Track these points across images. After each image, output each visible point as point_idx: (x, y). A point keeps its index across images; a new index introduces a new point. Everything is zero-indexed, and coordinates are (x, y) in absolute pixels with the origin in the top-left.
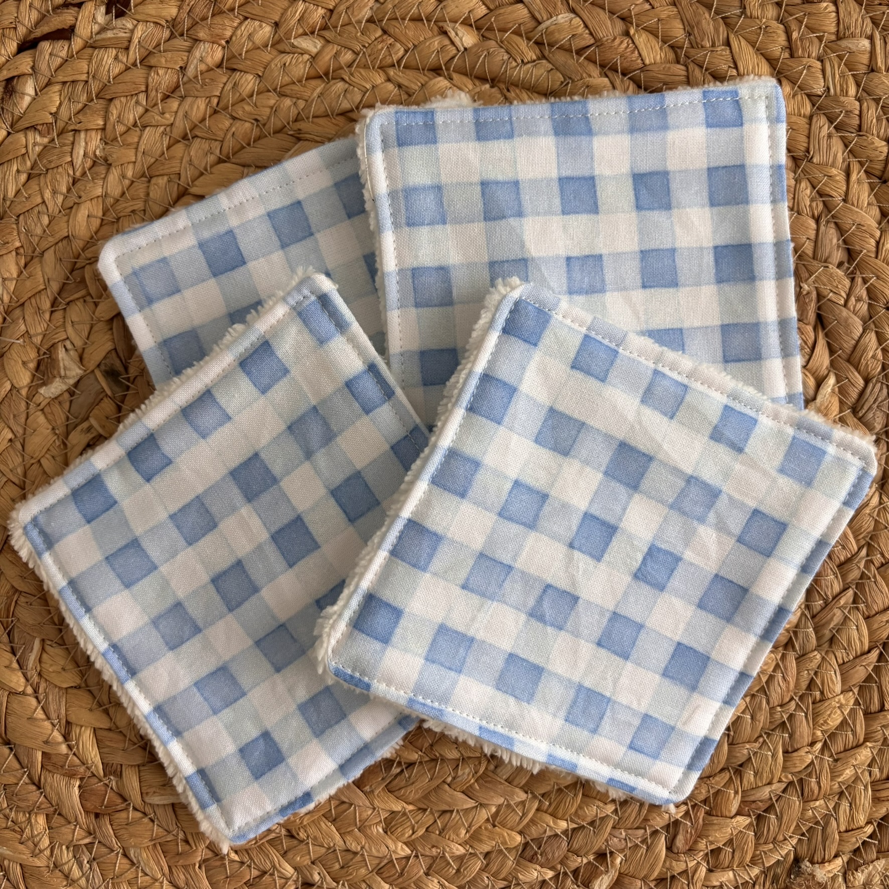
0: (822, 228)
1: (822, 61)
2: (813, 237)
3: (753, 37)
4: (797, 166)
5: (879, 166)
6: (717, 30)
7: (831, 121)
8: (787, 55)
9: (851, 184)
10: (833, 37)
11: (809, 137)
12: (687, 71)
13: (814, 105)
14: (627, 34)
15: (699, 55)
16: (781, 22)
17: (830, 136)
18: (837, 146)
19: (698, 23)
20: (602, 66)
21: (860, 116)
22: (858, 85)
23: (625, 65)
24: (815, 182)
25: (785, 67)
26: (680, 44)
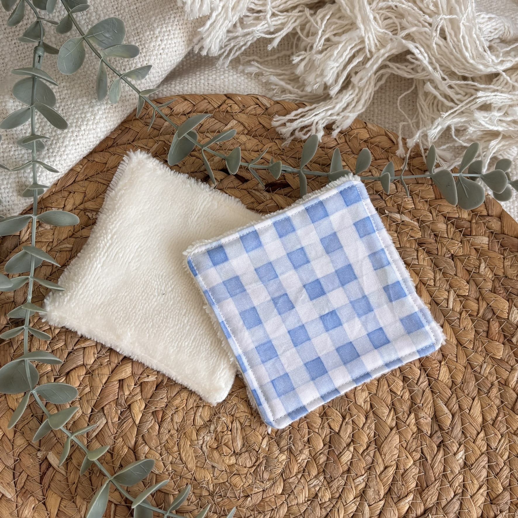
0: (455, 500)
1: (502, 437)
2: (449, 500)
3: (484, 406)
4: (464, 468)
5: (494, 495)
6: (473, 391)
7: (489, 462)
8: (491, 423)
9: (478, 492)
10: (513, 432)
11: (476, 460)
12: (452, 395)
13: (487, 450)
14: (440, 362)
15: (460, 394)
16: (498, 409)
17: (484, 467)
18: (484, 473)
19: (468, 382)
20: (422, 365)
21: (501, 470)
22: (509, 458)
23: (431, 373)
24: (466, 479)
25: (487, 426)
26: (456, 384)
